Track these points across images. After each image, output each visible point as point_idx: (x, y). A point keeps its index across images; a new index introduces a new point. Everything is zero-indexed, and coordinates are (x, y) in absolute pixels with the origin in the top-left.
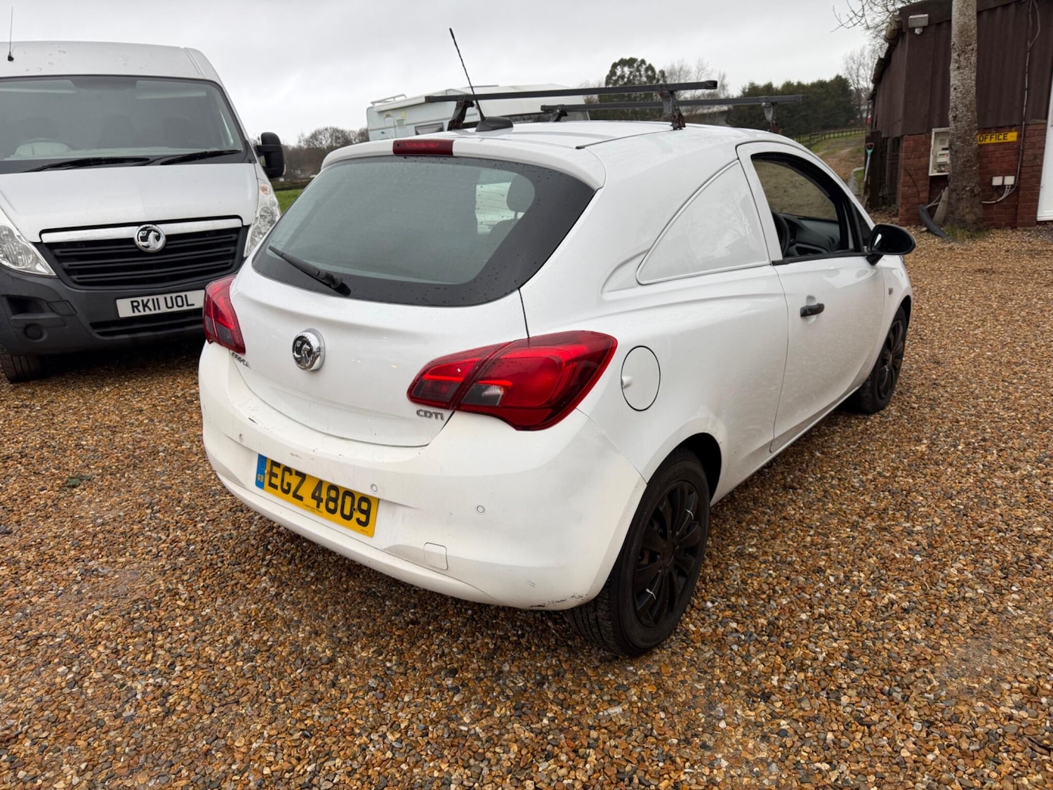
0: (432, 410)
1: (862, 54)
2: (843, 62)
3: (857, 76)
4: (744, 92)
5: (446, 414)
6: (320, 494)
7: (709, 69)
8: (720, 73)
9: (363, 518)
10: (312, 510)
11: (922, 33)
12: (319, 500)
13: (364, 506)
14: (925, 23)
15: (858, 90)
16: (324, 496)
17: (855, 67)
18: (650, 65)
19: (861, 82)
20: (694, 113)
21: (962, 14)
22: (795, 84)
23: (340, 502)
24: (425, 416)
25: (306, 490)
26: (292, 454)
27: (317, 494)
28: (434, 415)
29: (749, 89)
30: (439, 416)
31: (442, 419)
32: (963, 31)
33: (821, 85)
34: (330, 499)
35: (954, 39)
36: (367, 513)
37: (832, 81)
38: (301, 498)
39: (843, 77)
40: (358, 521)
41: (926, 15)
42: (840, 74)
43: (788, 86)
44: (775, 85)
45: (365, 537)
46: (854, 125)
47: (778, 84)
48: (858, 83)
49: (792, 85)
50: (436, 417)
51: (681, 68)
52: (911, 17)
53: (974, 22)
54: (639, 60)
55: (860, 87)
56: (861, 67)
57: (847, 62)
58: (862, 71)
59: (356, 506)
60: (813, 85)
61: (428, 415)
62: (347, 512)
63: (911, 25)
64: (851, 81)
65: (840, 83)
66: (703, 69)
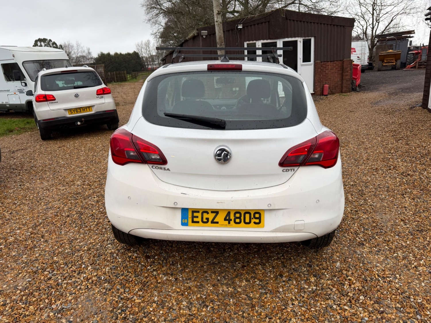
0: (289, 168)
1: (142, 44)
2: (135, 46)
3: (141, 52)
4: (99, 56)
5: (296, 168)
6: (229, 217)
7: (82, 45)
8: (87, 48)
9: (257, 221)
10: (225, 226)
11: (206, 38)
12: (229, 221)
13: (257, 216)
14: (206, 34)
15: (142, 57)
16: (232, 217)
17: (140, 48)
18: (54, 42)
19: (143, 54)
20: (78, 63)
21: (219, 32)
22: (119, 54)
23: (242, 218)
24: (286, 171)
25: (220, 218)
26: (218, 203)
27: (228, 218)
28: (290, 170)
29: (101, 54)
30: (293, 170)
31: (294, 171)
32: (220, 38)
33: (129, 54)
34: (236, 218)
35: (218, 40)
36: (260, 218)
37: (132, 53)
38: (217, 223)
39: (137, 52)
40: (255, 223)
41: (207, 31)
42: (135, 51)
43: (116, 54)
44: (111, 54)
45: (259, 229)
46: (143, 70)
47: (112, 53)
48: (142, 55)
49: (118, 54)
50: (291, 171)
51: (69, 45)
52: (202, 32)
53: (223, 35)
54: (48, 39)
55: (143, 56)
56: (142, 49)
57: (137, 46)
58: (143, 50)
59: (252, 217)
60: (126, 54)
61: (288, 170)
62: (247, 220)
63: (202, 34)
64: (139, 53)
65: (136, 54)
66: (79, 45)
